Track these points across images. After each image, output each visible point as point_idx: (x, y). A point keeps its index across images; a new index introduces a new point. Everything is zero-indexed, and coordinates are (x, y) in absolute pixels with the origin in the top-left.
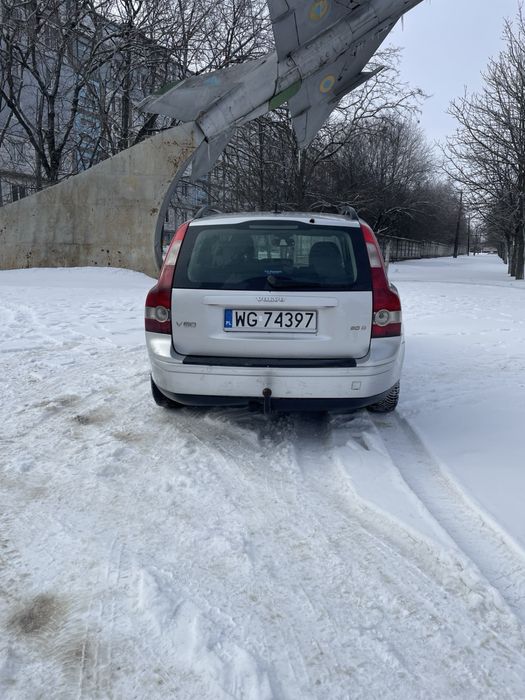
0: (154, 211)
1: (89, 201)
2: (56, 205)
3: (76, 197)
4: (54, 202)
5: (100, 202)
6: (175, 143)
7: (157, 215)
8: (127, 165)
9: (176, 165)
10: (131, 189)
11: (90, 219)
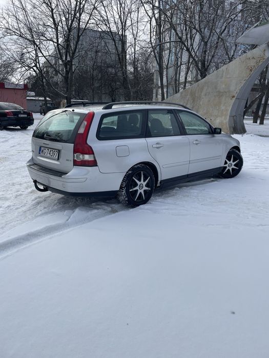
0: (233, 97)
1: (202, 94)
2: (188, 96)
3: (197, 92)
4: (187, 95)
5: (207, 94)
6: (253, 58)
7: (234, 99)
8: (224, 74)
9: (251, 70)
10: (224, 86)
11: (201, 103)
